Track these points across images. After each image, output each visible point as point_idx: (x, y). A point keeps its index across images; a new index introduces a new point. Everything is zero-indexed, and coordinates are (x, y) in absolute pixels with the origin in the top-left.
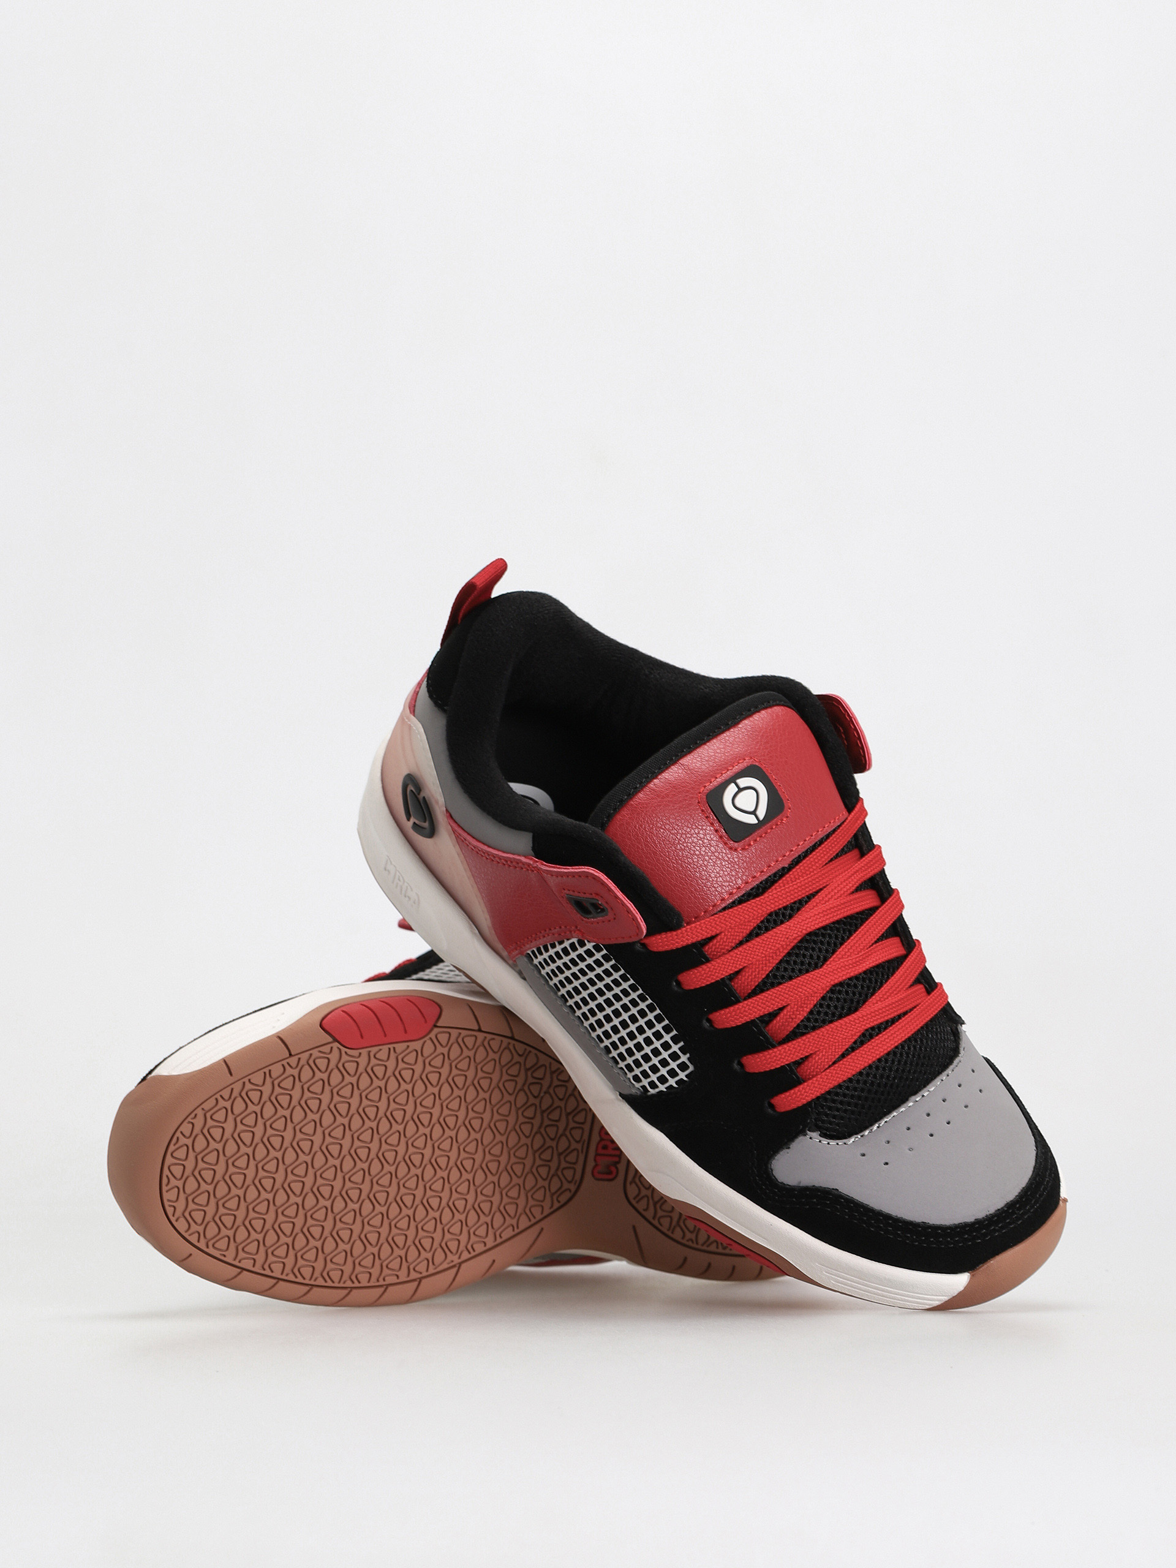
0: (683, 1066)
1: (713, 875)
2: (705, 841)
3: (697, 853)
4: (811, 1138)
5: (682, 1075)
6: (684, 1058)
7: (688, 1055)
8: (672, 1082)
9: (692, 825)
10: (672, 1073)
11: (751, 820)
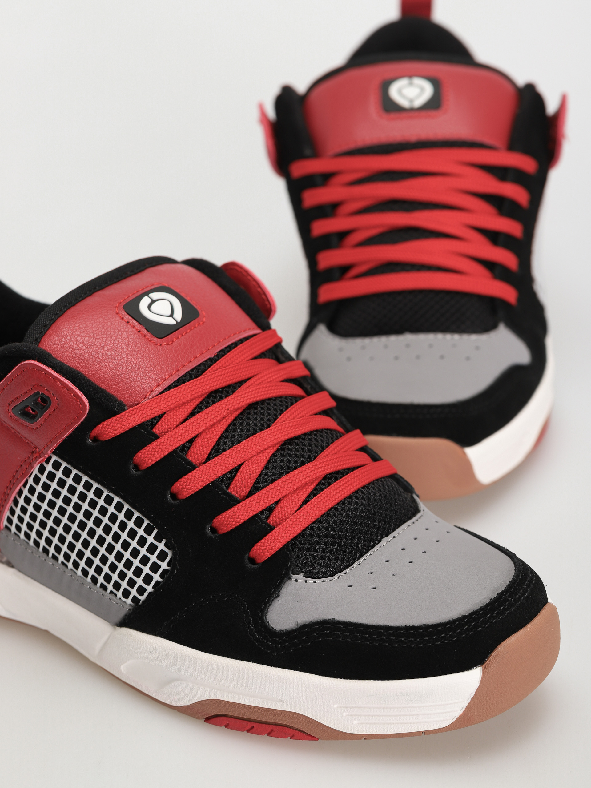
0: (162, 556)
1: (144, 366)
2: (130, 340)
3: (125, 350)
4: (296, 581)
5: (164, 566)
6: (161, 546)
7: (164, 541)
8: (157, 577)
9: (114, 329)
10: (155, 568)
11: (170, 321)
